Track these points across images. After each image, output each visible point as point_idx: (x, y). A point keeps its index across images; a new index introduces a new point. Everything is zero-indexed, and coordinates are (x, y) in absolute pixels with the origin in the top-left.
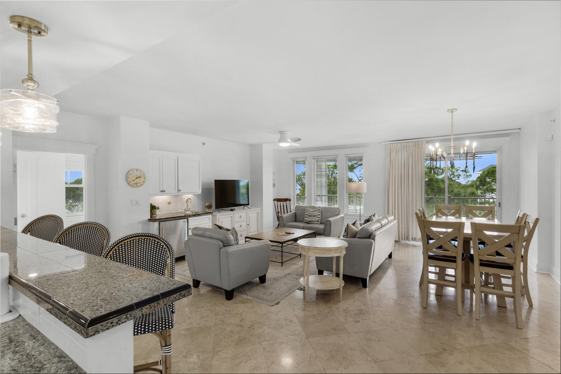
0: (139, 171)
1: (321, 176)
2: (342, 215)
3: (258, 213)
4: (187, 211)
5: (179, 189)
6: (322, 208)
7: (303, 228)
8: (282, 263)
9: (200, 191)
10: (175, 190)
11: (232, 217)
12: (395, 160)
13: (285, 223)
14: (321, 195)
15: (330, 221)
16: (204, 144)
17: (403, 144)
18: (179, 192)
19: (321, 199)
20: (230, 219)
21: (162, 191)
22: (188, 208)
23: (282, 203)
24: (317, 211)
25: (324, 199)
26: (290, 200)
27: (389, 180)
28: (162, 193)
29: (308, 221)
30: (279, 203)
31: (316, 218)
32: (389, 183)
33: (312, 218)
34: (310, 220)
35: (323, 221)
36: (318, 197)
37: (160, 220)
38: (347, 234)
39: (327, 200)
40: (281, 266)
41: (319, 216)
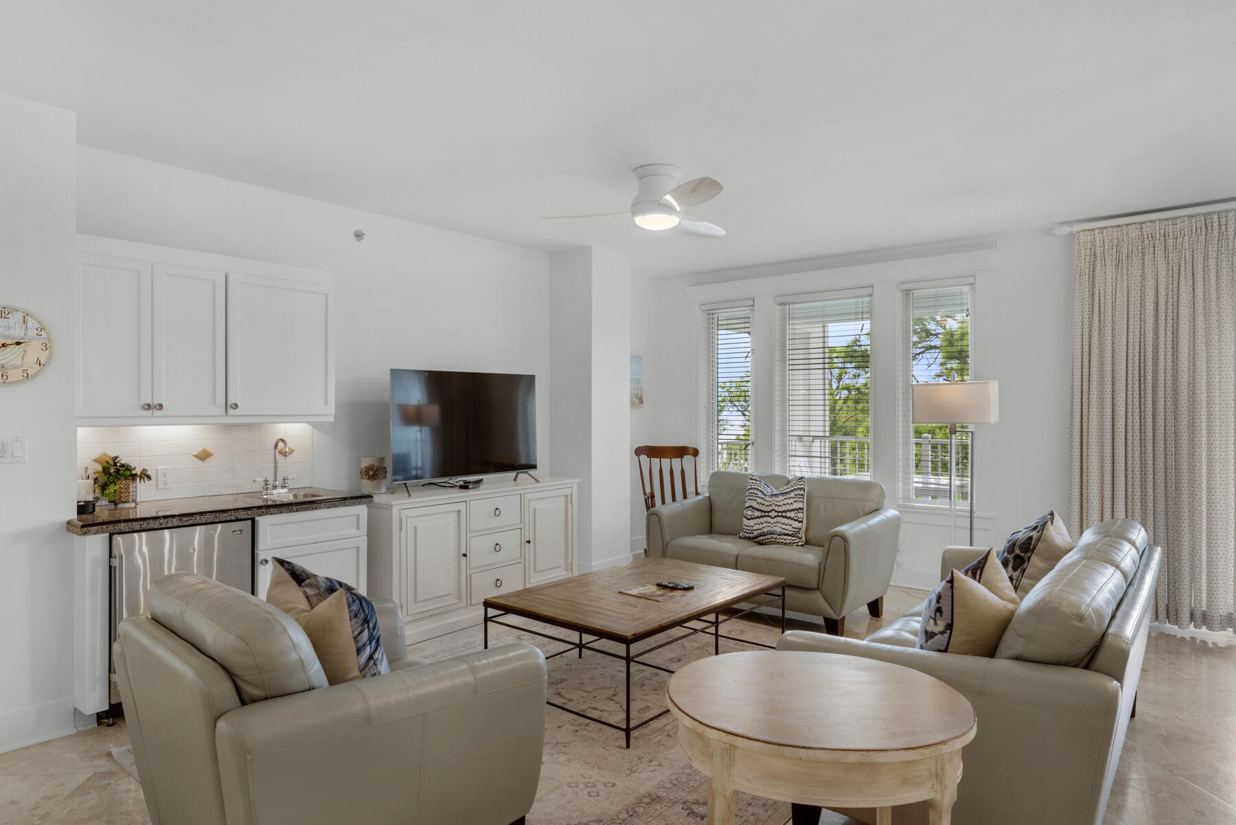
0: (20, 316)
1: (807, 367)
2: (891, 513)
3: (568, 499)
4: (275, 487)
5: (231, 402)
6: (811, 480)
7: (736, 564)
8: (628, 731)
9: (331, 409)
10: (214, 403)
11: (459, 511)
12: (1114, 295)
13: (667, 538)
14: (807, 434)
15: (843, 538)
16: (359, 235)
17: (1147, 229)
18: (231, 412)
19: (807, 449)
20: (451, 520)
21: (149, 407)
22: (280, 478)
23: (666, 462)
24: (792, 495)
25: (818, 449)
26: (696, 453)
27: (1086, 378)
28: (149, 413)
29: (755, 533)
30: (656, 461)
31: (786, 521)
32: (1085, 386)
33: (772, 521)
34: (765, 530)
35: (815, 533)
36: (798, 443)
37: (111, 528)
38: (950, 627)
39: (827, 455)
40: (624, 744)
41: (800, 515)
